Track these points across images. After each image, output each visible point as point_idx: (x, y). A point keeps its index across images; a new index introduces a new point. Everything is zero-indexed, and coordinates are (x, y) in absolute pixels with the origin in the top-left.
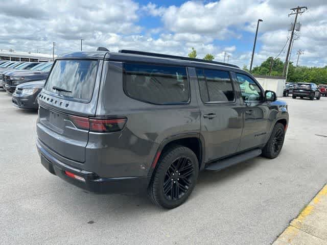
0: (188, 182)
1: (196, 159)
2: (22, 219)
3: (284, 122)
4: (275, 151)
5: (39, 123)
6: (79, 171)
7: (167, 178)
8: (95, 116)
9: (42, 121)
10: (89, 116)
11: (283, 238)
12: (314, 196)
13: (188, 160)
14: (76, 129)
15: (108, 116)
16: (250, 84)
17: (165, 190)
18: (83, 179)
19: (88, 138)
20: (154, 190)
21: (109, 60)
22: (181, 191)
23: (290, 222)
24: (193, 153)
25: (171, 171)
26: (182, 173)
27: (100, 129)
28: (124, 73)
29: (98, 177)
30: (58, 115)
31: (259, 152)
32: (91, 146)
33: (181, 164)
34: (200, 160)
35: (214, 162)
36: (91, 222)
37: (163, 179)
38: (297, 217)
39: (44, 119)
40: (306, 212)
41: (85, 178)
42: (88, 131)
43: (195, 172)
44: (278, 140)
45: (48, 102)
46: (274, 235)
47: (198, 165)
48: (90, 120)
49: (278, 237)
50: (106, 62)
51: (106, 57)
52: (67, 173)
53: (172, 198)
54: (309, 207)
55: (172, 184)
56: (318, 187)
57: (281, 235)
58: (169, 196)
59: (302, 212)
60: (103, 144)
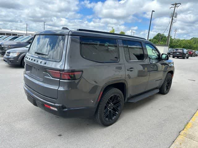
0: (118, 110)
1: (123, 95)
2: (17, 134)
3: (172, 73)
4: (167, 90)
5: (26, 74)
6: (53, 104)
7: (106, 107)
8: (64, 70)
9: (28, 73)
10: (60, 70)
11: (177, 142)
12: (192, 116)
13: (118, 96)
14: (52, 78)
15: (71, 70)
16: (152, 50)
17: (105, 114)
18: (56, 109)
19: (59, 84)
20: (98, 115)
21: (71, 35)
22: (114, 115)
23: (180, 133)
24: (121, 92)
25: (108, 103)
26: (114, 104)
27: (67, 78)
28: (81, 43)
29: (65, 108)
30: (39, 70)
31: (158, 91)
32: (61, 89)
33: (114, 99)
34: (125, 96)
35: (133, 97)
36: (60, 135)
37: (104, 108)
38: (183, 130)
39: (29, 72)
40: (189, 126)
41: (57, 109)
42: (59, 80)
43: (122, 103)
44: (168, 83)
45: (32, 61)
46: (171, 141)
47: (123, 98)
48: (61, 72)
49: (173, 142)
50: (69, 36)
51: (69, 34)
52: (45, 105)
53: (109, 119)
54: (190, 123)
55: (109, 111)
56: (193, 111)
57: (175, 141)
58: (107, 118)
59: (186, 127)
60: (69, 87)
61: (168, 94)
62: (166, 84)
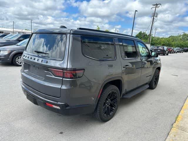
0: (115, 106)
1: (119, 92)
3: (159, 69)
4: (155, 85)
6: (56, 103)
7: (105, 104)
8: (67, 69)
9: (26, 71)
10: (63, 69)
11: (171, 135)
12: (180, 109)
13: (115, 93)
14: (54, 77)
15: (73, 68)
16: (143, 48)
17: (104, 110)
18: (58, 108)
19: (62, 82)
20: (98, 111)
21: (73, 34)
22: (111, 111)
23: (172, 125)
24: (118, 89)
25: (107, 99)
26: (111, 100)
27: (69, 77)
28: (82, 42)
29: (68, 106)
30: (39, 68)
31: (148, 86)
32: (64, 87)
33: (112, 96)
35: (127, 93)
36: (61, 133)
37: (103, 104)
38: (175, 122)
40: (179, 119)
41: (60, 107)
42: (62, 78)
43: (118, 100)
44: (156, 79)
45: (31, 60)
46: (166, 133)
47: (120, 94)
48: (64, 71)
49: (168, 134)
50: (71, 35)
51: (71, 32)
52: (47, 104)
53: (107, 115)
54: (180, 116)
55: (107, 107)
56: (181, 104)
57: (170, 133)
58: (105, 114)
59: (177, 119)
60: (71, 85)
61: (156, 88)
62: (154, 80)
